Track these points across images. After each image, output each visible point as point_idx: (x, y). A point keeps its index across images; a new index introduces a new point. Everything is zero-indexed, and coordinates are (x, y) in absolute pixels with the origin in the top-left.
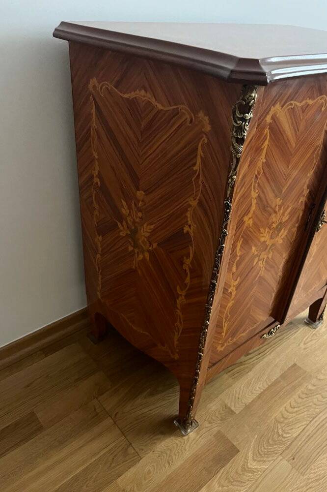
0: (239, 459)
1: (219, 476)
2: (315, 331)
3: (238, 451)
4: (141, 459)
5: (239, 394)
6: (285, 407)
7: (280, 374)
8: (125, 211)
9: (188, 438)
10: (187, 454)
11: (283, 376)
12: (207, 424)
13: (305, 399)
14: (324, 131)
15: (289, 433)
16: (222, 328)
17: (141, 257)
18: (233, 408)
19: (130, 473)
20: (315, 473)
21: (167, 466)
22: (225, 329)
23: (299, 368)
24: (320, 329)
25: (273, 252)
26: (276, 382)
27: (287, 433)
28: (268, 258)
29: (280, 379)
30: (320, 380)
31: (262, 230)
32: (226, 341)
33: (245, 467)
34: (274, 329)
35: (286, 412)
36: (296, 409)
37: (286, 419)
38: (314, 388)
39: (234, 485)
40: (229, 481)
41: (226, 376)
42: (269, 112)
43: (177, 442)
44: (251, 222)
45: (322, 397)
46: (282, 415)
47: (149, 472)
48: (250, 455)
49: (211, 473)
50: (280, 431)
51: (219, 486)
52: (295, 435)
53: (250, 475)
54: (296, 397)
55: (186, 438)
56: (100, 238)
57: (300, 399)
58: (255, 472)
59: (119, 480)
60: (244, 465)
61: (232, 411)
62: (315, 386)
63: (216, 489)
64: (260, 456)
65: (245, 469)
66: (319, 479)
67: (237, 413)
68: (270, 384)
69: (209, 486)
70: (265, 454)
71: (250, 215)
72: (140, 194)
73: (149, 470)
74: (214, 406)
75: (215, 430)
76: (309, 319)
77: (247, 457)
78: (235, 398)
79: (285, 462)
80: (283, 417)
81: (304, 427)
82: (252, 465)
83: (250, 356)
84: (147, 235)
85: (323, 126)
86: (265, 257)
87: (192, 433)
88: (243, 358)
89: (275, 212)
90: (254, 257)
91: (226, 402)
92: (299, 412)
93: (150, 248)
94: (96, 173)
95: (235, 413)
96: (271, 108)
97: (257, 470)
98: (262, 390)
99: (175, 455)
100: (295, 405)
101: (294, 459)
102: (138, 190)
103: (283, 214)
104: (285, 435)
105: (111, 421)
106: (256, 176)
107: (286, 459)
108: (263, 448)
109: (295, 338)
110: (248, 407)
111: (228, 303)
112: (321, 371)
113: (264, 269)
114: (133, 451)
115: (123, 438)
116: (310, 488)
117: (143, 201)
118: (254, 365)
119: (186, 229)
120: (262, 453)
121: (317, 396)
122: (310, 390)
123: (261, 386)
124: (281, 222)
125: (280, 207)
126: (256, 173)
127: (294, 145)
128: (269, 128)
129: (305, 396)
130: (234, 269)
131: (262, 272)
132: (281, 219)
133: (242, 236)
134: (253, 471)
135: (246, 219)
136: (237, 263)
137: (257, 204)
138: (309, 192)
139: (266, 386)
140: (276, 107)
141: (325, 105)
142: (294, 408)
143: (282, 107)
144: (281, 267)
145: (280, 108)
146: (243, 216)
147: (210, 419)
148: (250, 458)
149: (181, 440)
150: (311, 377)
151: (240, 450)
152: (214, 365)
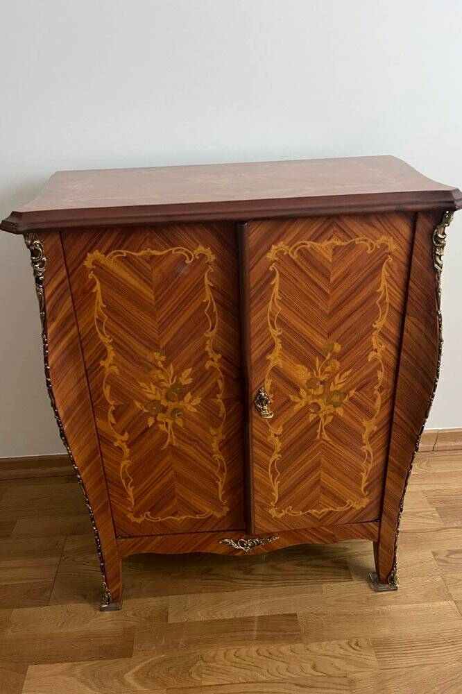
0: (123, 663)
1: (89, 664)
2: (371, 593)
3: (131, 657)
4: (47, 605)
5: (193, 607)
6: (228, 650)
7: (263, 614)
9: (101, 615)
10: (85, 627)
11: (264, 619)
12: (129, 614)
13: (262, 658)
14: (207, 287)
15: (200, 677)
16: (123, 489)
18: (170, 616)
19: (28, 611)
21: (60, 625)
22: (131, 494)
23: (296, 622)
24: (382, 596)
25: (183, 419)
26: (249, 620)
27: (198, 675)
28: (176, 424)
29: (256, 619)
30: (308, 649)
31: (141, 384)
32: (140, 512)
33: (121, 675)
34: (245, 539)
35: (222, 655)
36: (237, 660)
37: (215, 661)
38: (288, 653)
39: (93, 681)
40: (93, 675)
41: (198, 581)
44: (115, 369)
45: (287, 669)
46: (215, 655)
47: (41, 620)
48: (138, 667)
49: (86, 656)
50: (193, 669)
51: (81, 672)
52: (204, 683)
53: (118, 684)
54: (254, 648)
55: (99, 612)
57: (256, 654)
58: (124, 685)
60: (122, 672)
61: (167, 617)
62: (292, 651)
63: (77, 673)
64: (145, 675)
65: (119, 676)
67: (169, 622)
68: (238, 617)
69: (74, 665)
70: (152, 677)
71: (110, 360)
75: (132, 624)
76: (376, 575)
78: (184, 608)
80: (213, 658)
81: (224, 682)
82: (129, 678)
83: (248, 577)
85: (203, 280)
86: (170, 422)
87: (108, 612)
88: (238, 574)
89: (158, 368)
90: (143, 415)
91: (170, 606)
92: (237, 665)
95: (166, 622)
96: (86, 256)
97: (128, 685)
98: (221, 618)
100: (243, 655)
103: (178, 374)
104: (194, 676)
106: (98, 320)
108: (157, 670)
110: (186, 624)
111: (120, 460)
112: (322, 641)
113: (174, 437)
114: (48, 595)
121: (282, 664)
122: (280, 652)
123: (227, 614)
124: (178, 384)
125: (166, 364)
126: (96, 316)
127: (153, 297)
128: (94, 273)
129: (267, 654)
130: (111, 419)
131: (172, 439)
132: (178, 380)
133: (106, 382)
134: (123, 683)
135: (102, 363)
136: (114, 413)
137: (116, 350)
138: (223, 357)
139: (232, 617)
140: (94, 253)
141: (190, 259)
142: (237, 657)
143: (106, 254)
144: (215, 446)
145: (103, 256)
146: (98, 360)
147: (137, 612)
148: (133, 671)
149: (93, 611)
150: (299, 640)
151: (133, 657)
152: (130, 537)
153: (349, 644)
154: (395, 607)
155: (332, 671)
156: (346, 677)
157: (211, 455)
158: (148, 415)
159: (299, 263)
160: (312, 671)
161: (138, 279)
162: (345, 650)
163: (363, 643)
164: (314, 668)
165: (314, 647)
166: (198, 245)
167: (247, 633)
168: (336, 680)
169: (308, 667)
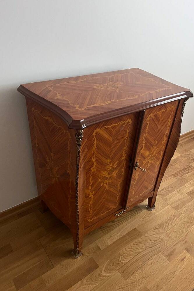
0: (98, 271)
1: (87, 277)
2: (150, 212)
3: (99, 267)
4: (54, 267)
5: (105, 241)
6: (125, 248)
8: (48, 160)
9: (77, 260)
10: (75, 267)
11: (128, 234)
12: (87, 254)
13: (136, 245)
14: (127, 133)
15: (124, 261)
16: (89, 212)
17: (55, 179)
18: (100, 248)
19: (49, 273)
20: (132, 280)
21: (65, 271)
22: (91, 212)
23: (137, 230)
24: (153, 211)
25: (112, 180)
26: (124, 236)
27: (123, 260)
28: (109, 182)
29: (126, 235)
30: (145, 236)
31: (102, 172)
32: (93, 217)
33: (100, 274)
34: (121, 212)
35: (125, 251)
36: (130, 250)
37: (124, 254)
38: (142, 240)
39: (93, 282)
40: (91, 280)
41: (100, 232)
42: (93, 132)
43: (72, 261)
44: (95, 170)
45: (144, 245)
46: (123, 252)
47: (56, 273)
48: (104, 269)
49: (84, 275)
50: (120, 260)
52: (126, 262)
53: (102, 278)
54: (132, 244)
55: (76, 259)
56: (40, 168)
57: (134, 245)
58: (104, 277)
59: (43, 276)
60: (100, 273)
61: (100, 249)
62: (142, 239)
63: (85, 283)
64: (108, 270)
65: (100, 275)
66: (133, 283)
67: (102, 250)
68: (120, 237)
70: (110, 269)
71: (94, 167)
72: (52, 154)
73: (57, 273)
74: (92, 246)
75: (90, 257)
76: (148, 206)
77: (102, 270)
78: (103, 243)
79: (119, 273)
80: (123, 253)
81: (131, 258)
82: (103, 273)
83: (114, 223)
84: (56, 171)
85: (127, 130)
86: (108, 182)
87: (79, 258)
88: (111, 224)
89: (108, 165)
90: (100, 183)
91: (98, 244)
92: (131, 251)
93: (57, 176)
94: (37, 142)
95: (101, 250)
96: (94, 131)
97: (105, 276)
98: (116, 240)
99: (70, 267)
100: (130, 247)
101: (123, 272)
102: (51, 152)
103: (113, 165)
104: (122, 261)
105: (44, 250)
106: (93, 154)
107: (120, 272)
108: (110, 266)
109: (139, 215)
110: (107, 247)
111: (90, 202)
112: (147, 232)
113: (108, 187)
114: (51, 264)
115: (47, 258)
116: (128, 286)
117: (53, 157)
118: (115, 228)
119: (68, 172)
120: (109, 269)
121: (142, 244)
122: (139, 241)
123: (116, 238)
124: (113, 168)
125: (110, 163)
126: (93, 152)
127: (111, 140)
128: (95, 137)
129: (136, 243)
130: (90, 188)
131: (107, 188)
132: (113, 167)
133: (91, 175)
134: (103, 276)
135: (91, 169)
136: (91, 186)
137: (97, 163)
138: (127, 155)
139: (119, 238)
140: (97, 130)
141: (125, 124)
142: (129, 249)
143: (100, 129)
144: (119, 185)
145: (99, 130)
146: (90, 168)
147: (88, 252)
148: (103, 270)
149: (73, 260)
150: (142, 235)
151: (100, 267)
152: (88, 227)
153: (154, 229)
154: (157, 213)
155: (155, 239)
156: (159, 239)
157: (117, 188)
158: (101, 182)
159: (154, 119)
160: (151, 242)
161: (108, 135)
162: (155, 231)
163: (157, 227)
164: (151, 240)
165: (147, 235)
166: (128, 119)
167: (127, 240)
168: (158, 241)
169: (149, 241)
